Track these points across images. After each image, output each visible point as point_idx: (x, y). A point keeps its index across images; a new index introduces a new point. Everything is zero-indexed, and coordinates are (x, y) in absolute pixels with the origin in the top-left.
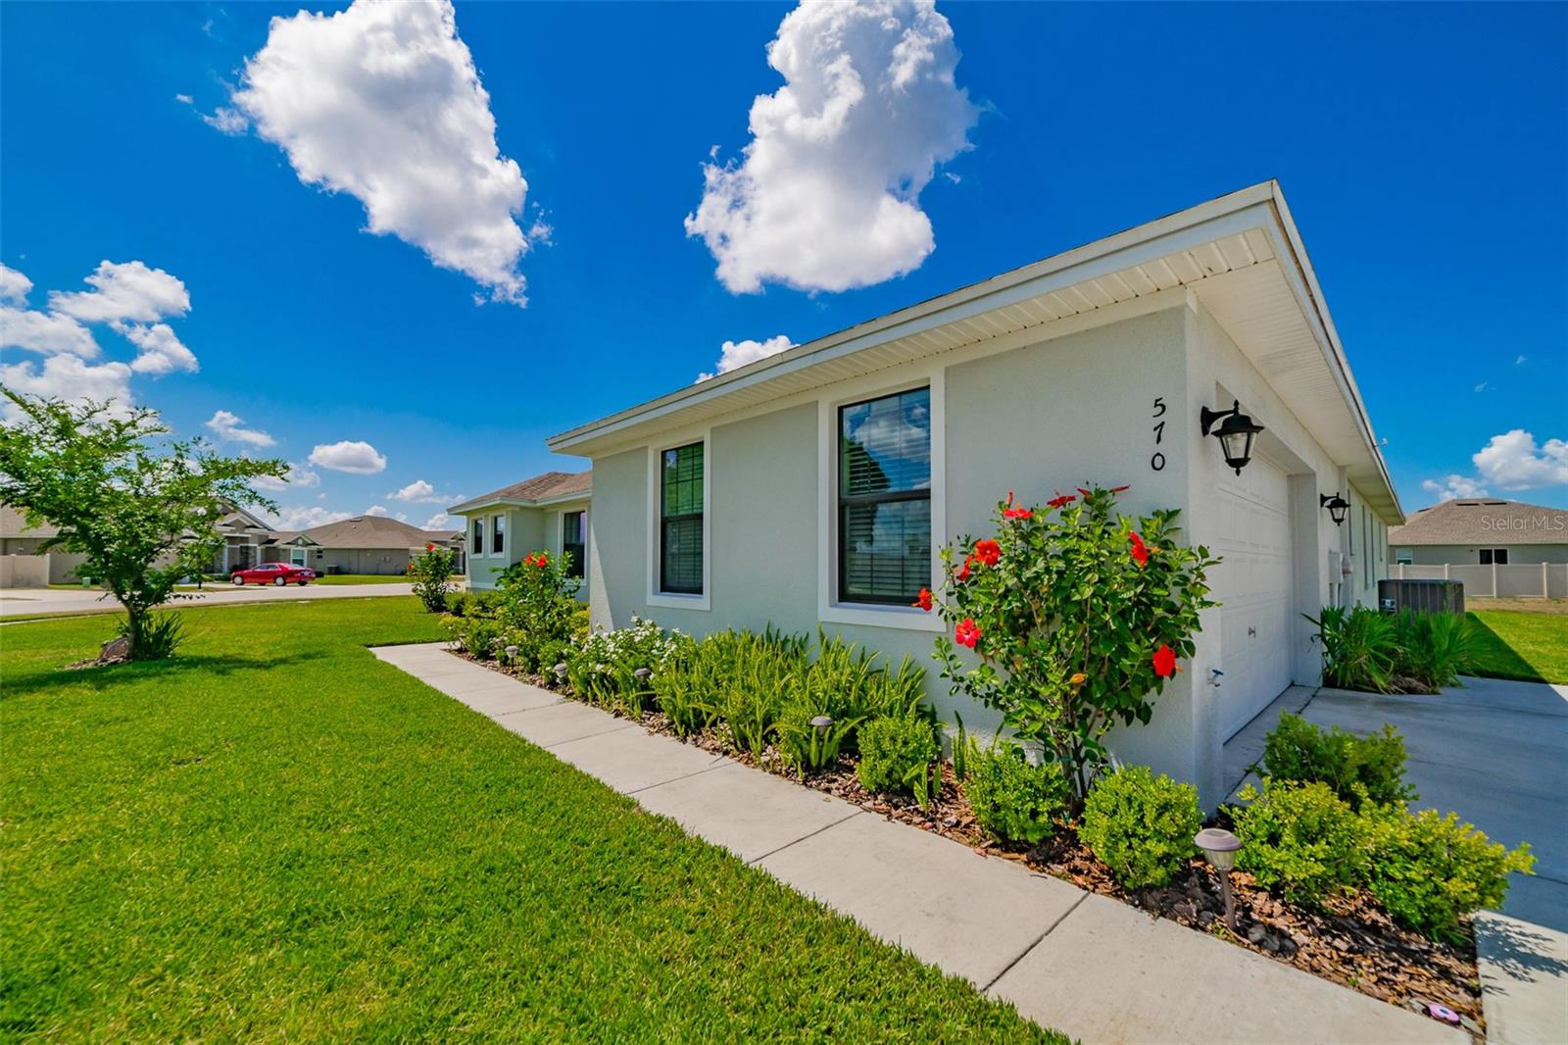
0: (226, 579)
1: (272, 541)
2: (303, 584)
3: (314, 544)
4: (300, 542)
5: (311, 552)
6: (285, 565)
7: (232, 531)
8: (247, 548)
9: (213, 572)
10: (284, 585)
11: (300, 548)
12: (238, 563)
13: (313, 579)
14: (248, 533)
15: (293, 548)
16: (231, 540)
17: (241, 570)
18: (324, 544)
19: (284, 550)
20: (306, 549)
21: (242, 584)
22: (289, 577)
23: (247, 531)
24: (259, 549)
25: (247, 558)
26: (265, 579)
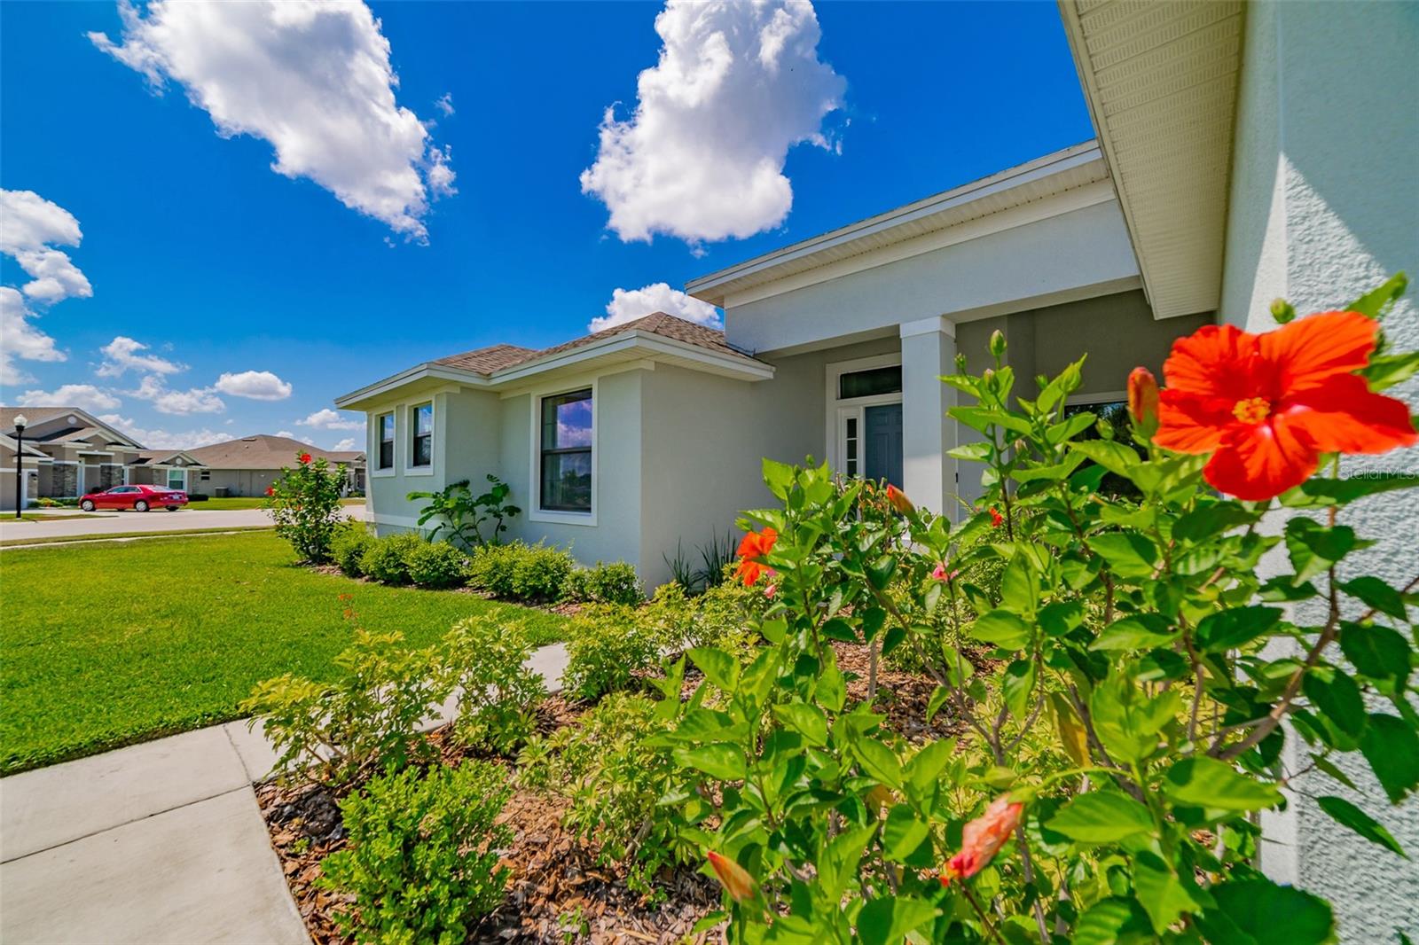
0: (74, 504)
1: (144, 461)
2: (173, 509)
3: (197, 464)
4: (179, 461)
5: (192, 473)
6: (150, 488)
7: (88, 449)
8: (110, 467)
9: (62, 495)
10: (147, 510)
11: (178, 468)
12: (99, 485)
13: (185, 503)
14: (111, 451)
15: (169, 468)
16: (89, 458)
17: (102, 495)
18: (209, 465)
19: (158, 471)
20: (186, 470)
21: (93, 509)
22: (152, 501)
23: (108, 448)
24: (127, 469)
25: (110, 479)
26: (124, 503)
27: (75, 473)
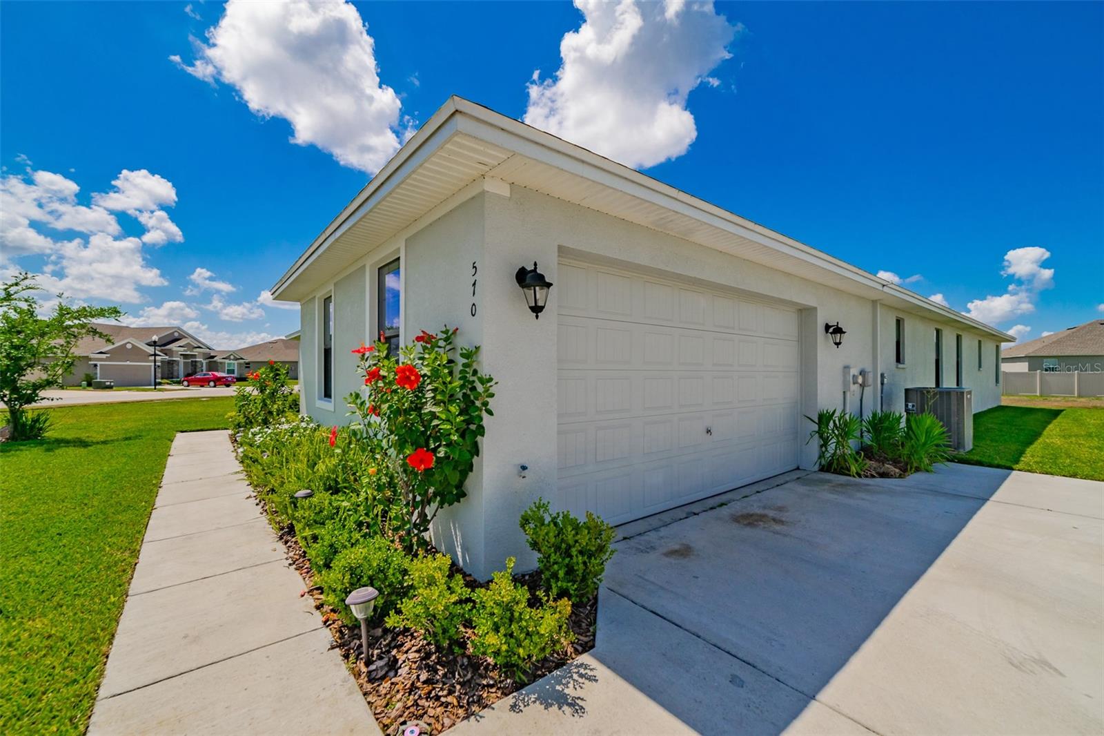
0: (179, 383)
1: (213, 357)
2: (228, 386)
3: (242, 359)
4: (232, 357)
5: (240, 364)
6: (216, 373)
7: (184, 351)
8: (196, 362)
9: (172, 378)
10: (215, 386)
11: (232, 361)
12: (190, 372)
13: (234, 383)
14: (196, 352)
15: (227, 361)
16: (185, 356)
17: (192, 378)
18: (249, 358)
19: (221, 363)
20: (236, 362)
21: (188, 386)
22: (218, 381)
23: (195, 350)
24: (204, 362)
25: (195, 369)
26: (203, 382)
27: (178, 365)
